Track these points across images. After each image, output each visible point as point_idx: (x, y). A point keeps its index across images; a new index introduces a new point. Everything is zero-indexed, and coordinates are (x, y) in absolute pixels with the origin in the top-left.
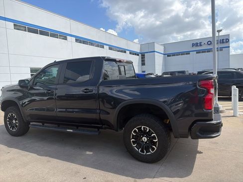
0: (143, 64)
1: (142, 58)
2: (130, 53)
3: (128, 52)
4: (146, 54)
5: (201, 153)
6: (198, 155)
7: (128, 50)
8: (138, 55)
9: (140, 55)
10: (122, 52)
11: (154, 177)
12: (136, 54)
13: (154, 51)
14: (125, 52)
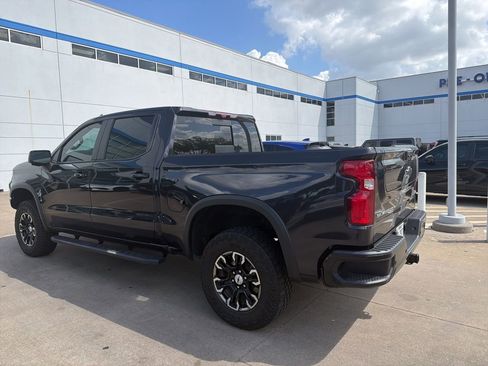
0: (330, 122)
1: (329, 110)
2: (303, 100)
3: (297, 98)
4: (336, 102)
5: (368, 317)
6: (359, 322)
7: (298, 94)
8: (320, 104)
9: (324, 103)
10: (284, 97)
11: (239, 361)
12: (314, 102)
13: (355, 96)
14: (291, 98)
